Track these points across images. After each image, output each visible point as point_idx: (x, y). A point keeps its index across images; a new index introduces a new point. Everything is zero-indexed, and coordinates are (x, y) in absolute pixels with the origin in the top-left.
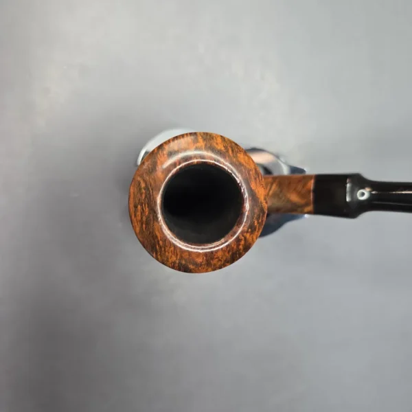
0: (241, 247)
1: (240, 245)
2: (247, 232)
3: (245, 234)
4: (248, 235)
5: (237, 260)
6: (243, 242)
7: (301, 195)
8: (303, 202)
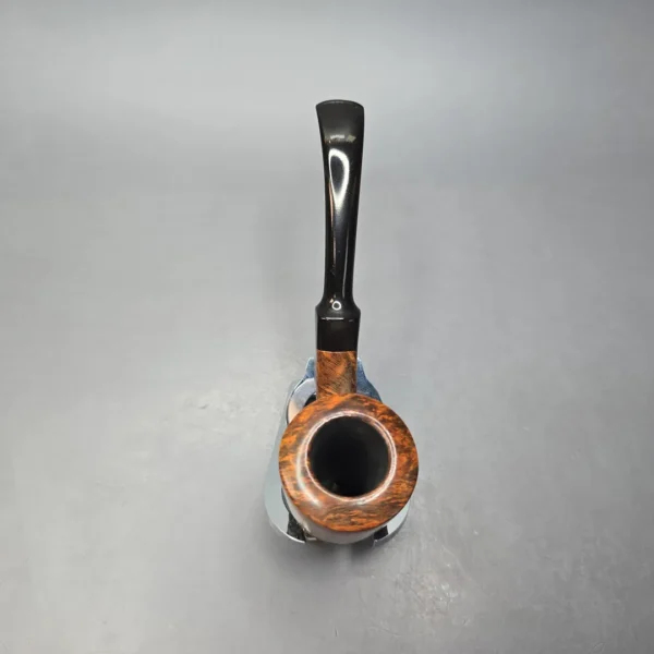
1: (388, 420)
2: (375, 412)
3: (378, 414)
6: (386, 417)
7: (338, 363)
8: (345, 360)
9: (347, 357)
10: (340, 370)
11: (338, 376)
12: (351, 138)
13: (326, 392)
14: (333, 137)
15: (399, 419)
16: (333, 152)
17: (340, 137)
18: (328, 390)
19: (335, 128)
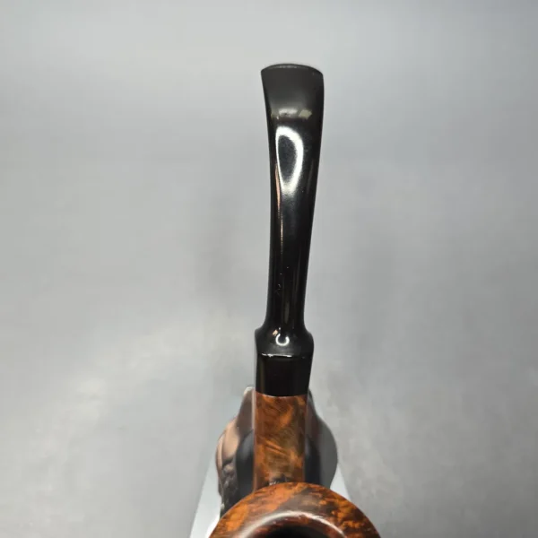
0: (357, 525)
1: (354, 528)
2: (336, 516)
3: (339, 520)
4: (341, 515)
5: (375, 530)
7: (284, 409)
8: (291, 408)
9: (294, 403)
10: (286, 419)
11: (283, 426)
12: (306, 114)
13: (267, 445)
14: (282, 111)
15: (369, 524)
16: (282, 131)
17: (291, 111)
18: (270, 443)
19: (285, 100)
